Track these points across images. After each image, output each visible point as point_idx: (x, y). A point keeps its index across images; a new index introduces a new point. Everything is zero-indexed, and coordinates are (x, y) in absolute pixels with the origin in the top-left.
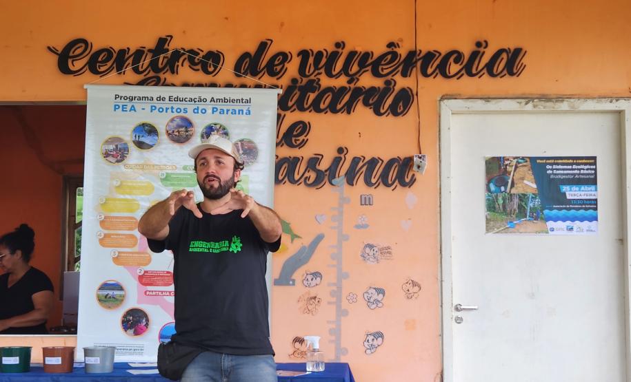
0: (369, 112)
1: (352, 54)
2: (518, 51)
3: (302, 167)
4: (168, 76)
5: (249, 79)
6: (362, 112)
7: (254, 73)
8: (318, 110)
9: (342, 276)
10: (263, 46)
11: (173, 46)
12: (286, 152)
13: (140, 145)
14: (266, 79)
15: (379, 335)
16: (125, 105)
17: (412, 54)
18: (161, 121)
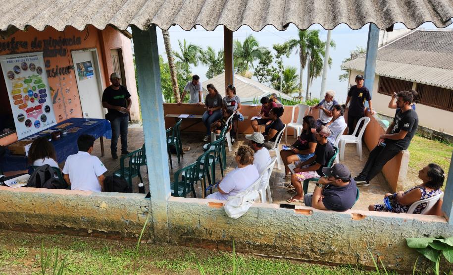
1: (53, 40)
2: (80, 38)
3: (51, 72)
4: (16, 50)
5: (35, 49)
6: (58, 56)
8: (51, 57)
9: (64, 98)
10: (36, 39)
12: (47, 69)
13: (17, 73)
14: (39, 49)
15: (72, 110)
16: (9, 61)
18: (19, 65)
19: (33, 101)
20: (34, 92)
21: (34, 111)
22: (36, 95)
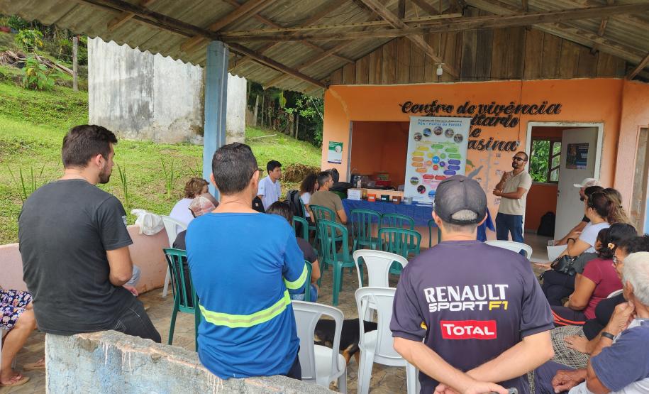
0: (502, 126)
1: (498, 106)
2: (559, 105)
3: (477, 144)
4: (435, 113)
5: (462, 115)
6: (499, 126)
7: (463, 113)
8: (484, 125)
9: (488, 179)
10: (467, 104)
11: (437, 104)
12: (472, 139)
13: (426, 135)
14: (467, 114)
16: (420, 122)
17: (519, 106)
18: (432, 128)
19: (436, 168)
20: (441, 160)
21: (434, 180)
22: (443, 164)
